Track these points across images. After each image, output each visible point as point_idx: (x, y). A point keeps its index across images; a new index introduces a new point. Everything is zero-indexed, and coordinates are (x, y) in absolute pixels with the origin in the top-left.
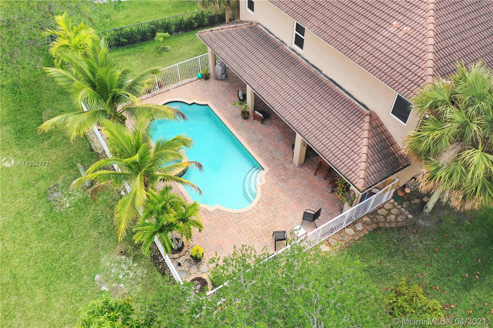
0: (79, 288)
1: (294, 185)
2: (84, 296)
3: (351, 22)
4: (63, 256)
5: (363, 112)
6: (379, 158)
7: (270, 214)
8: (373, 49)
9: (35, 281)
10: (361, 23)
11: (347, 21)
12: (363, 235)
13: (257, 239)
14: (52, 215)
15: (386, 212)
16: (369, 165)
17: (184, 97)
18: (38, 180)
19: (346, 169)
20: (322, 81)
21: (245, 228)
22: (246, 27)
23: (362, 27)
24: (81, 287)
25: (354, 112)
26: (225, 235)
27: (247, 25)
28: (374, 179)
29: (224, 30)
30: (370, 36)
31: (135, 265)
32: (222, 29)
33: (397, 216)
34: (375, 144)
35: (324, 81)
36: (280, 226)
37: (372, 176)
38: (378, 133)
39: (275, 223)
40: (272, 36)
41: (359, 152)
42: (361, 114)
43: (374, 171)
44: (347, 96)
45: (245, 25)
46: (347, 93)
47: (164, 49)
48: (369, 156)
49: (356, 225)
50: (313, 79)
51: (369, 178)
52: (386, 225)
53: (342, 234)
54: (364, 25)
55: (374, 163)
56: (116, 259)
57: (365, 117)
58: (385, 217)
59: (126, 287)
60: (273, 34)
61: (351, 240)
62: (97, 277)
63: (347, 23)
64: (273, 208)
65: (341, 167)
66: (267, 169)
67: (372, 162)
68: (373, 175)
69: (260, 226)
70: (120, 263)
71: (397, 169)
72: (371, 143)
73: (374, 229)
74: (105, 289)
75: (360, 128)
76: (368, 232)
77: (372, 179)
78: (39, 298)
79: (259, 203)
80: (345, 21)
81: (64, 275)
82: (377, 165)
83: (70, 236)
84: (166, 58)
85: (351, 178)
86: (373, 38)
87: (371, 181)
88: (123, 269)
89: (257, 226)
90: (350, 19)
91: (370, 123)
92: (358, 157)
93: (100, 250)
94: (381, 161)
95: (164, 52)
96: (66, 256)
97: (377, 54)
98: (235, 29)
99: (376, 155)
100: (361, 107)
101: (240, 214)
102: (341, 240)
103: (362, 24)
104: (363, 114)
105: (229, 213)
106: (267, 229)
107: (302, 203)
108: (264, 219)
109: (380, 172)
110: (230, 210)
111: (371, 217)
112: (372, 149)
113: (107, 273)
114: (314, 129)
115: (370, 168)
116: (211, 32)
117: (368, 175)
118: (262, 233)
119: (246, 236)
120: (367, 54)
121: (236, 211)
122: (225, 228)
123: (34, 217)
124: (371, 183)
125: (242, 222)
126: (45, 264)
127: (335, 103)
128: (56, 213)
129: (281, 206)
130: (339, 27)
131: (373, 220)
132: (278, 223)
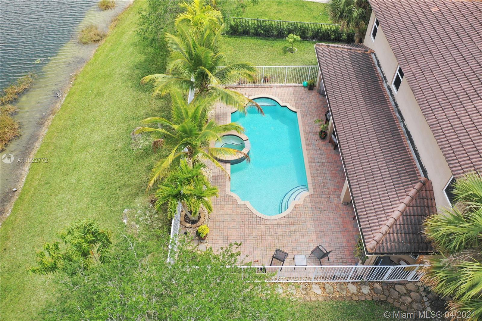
0: (110, 212)
1: (326, 219)
2: (109, 219)
3: (449, 80)
4: (115, 183)
5: (419, 177)
6: (409, 230)
7: (287, 233)
8: (455, 116)
9: (88, 191)
10: (460, 84)
11: (446, 78)
12: (363, 299)
13: (261, 248)
14: (126, 149)
15: (405, 291)
16: (391, 231)
17: (281, 98)
18: (134, 119)
19: (366, 224)
20: (398, 130)
21: (258, 233)
22: (360, 52)
23: (458, 90)
24: (112, 211)
25: (409, 173)
26: (237, 229)
27: (362, 50)
28: (389, 248)
29: (339, 49)
30: (460, 102)
31: (156, 216)
32: (337, 47)
33: (414, 301)
34: (412, 214)
35: (400, 131)
36: (289, 248)
37: (388, 244)
38: (422, 205)
39: (286, 242)
40: (378, 68)
41: (389, 214)
42: (415, 178)
43: (394, 239)
44: (414, 154)
45: (359, 50)
46: (416, 151)
47: (291, 50)
48: (398, 223)
49: (363, 287)
50: (390, 124)
51: (384, 244)
52: (395, 303)
53: (343, 287)
54: (462, 88)
55: (399, 232)
56: (146, 204)
57: (417, 182)
58: (400, 295)
59: (139, 229)
60: (380, 68)
61: (349, 297)
62: (126, 210)
63: (446, 79)
64: (293, 229)
65: (364, 220)
66: (311, 191)
67: (398, 230)
68: (390, 243)
69: (271, 238)
70: (146, 208)
71: (423, 250)
72: (408, 211)
73: (380, 300)
74: (126, 222)
75: (405, 192)
76: (370, 300)
77: (387, 247)
78: (82, 205)
79: (284, 218)
80: (444, 77)
81: (107, 197)
82: (402, 236)
83: (128, 170)
84: (287, 59)
85: (366, 235)
86: (462, 105)
87: (385, 248)
88: (146, 215)
89: (269, 237)
90: (451, 77)
91: (419, 191)
92: (385, 218)
93: (140, 191)
94: (409, 234)
95: (289, 52)
96: (117, 184)
97: (456, 122)
98: (349, 50)
99: (406, 226)
100: (421, 171)
101: (261, 219)
102: (338, 292)
103: (460, 86)
104: (418, 179)
105: (253, 214)
106: (276, 244)
107: (323, 238)
108: (279, 234)
109: (401, 244)
110: (255, 211)
111: (385, 287)
112: (405, 217)
113: (134, 211)
114: (362, 172)
115: (391, 235)
116: (327, 47)
117: (384, 241)
118: (270, 245)
119: (254, 241)
120: (445, 118)
121: (260, 215)
122: (241, 224)
123: (115, 145)
124: (384, 249)
125: (259, 226)
126: (100, 183)
127: (396, 156)
128: (130, 149)
129: (302, 231)
130: (434, 81)
131: (385, 290)
132: (289, 244)
